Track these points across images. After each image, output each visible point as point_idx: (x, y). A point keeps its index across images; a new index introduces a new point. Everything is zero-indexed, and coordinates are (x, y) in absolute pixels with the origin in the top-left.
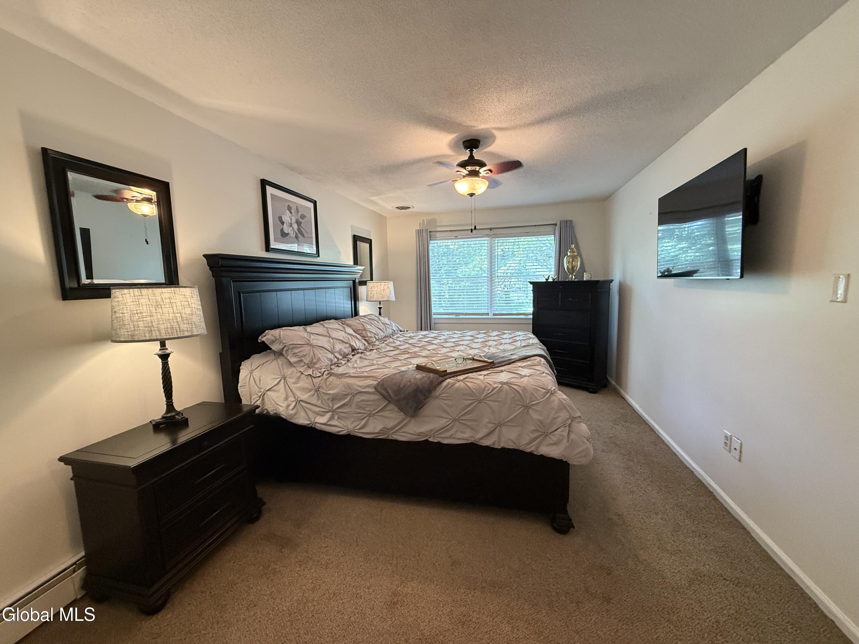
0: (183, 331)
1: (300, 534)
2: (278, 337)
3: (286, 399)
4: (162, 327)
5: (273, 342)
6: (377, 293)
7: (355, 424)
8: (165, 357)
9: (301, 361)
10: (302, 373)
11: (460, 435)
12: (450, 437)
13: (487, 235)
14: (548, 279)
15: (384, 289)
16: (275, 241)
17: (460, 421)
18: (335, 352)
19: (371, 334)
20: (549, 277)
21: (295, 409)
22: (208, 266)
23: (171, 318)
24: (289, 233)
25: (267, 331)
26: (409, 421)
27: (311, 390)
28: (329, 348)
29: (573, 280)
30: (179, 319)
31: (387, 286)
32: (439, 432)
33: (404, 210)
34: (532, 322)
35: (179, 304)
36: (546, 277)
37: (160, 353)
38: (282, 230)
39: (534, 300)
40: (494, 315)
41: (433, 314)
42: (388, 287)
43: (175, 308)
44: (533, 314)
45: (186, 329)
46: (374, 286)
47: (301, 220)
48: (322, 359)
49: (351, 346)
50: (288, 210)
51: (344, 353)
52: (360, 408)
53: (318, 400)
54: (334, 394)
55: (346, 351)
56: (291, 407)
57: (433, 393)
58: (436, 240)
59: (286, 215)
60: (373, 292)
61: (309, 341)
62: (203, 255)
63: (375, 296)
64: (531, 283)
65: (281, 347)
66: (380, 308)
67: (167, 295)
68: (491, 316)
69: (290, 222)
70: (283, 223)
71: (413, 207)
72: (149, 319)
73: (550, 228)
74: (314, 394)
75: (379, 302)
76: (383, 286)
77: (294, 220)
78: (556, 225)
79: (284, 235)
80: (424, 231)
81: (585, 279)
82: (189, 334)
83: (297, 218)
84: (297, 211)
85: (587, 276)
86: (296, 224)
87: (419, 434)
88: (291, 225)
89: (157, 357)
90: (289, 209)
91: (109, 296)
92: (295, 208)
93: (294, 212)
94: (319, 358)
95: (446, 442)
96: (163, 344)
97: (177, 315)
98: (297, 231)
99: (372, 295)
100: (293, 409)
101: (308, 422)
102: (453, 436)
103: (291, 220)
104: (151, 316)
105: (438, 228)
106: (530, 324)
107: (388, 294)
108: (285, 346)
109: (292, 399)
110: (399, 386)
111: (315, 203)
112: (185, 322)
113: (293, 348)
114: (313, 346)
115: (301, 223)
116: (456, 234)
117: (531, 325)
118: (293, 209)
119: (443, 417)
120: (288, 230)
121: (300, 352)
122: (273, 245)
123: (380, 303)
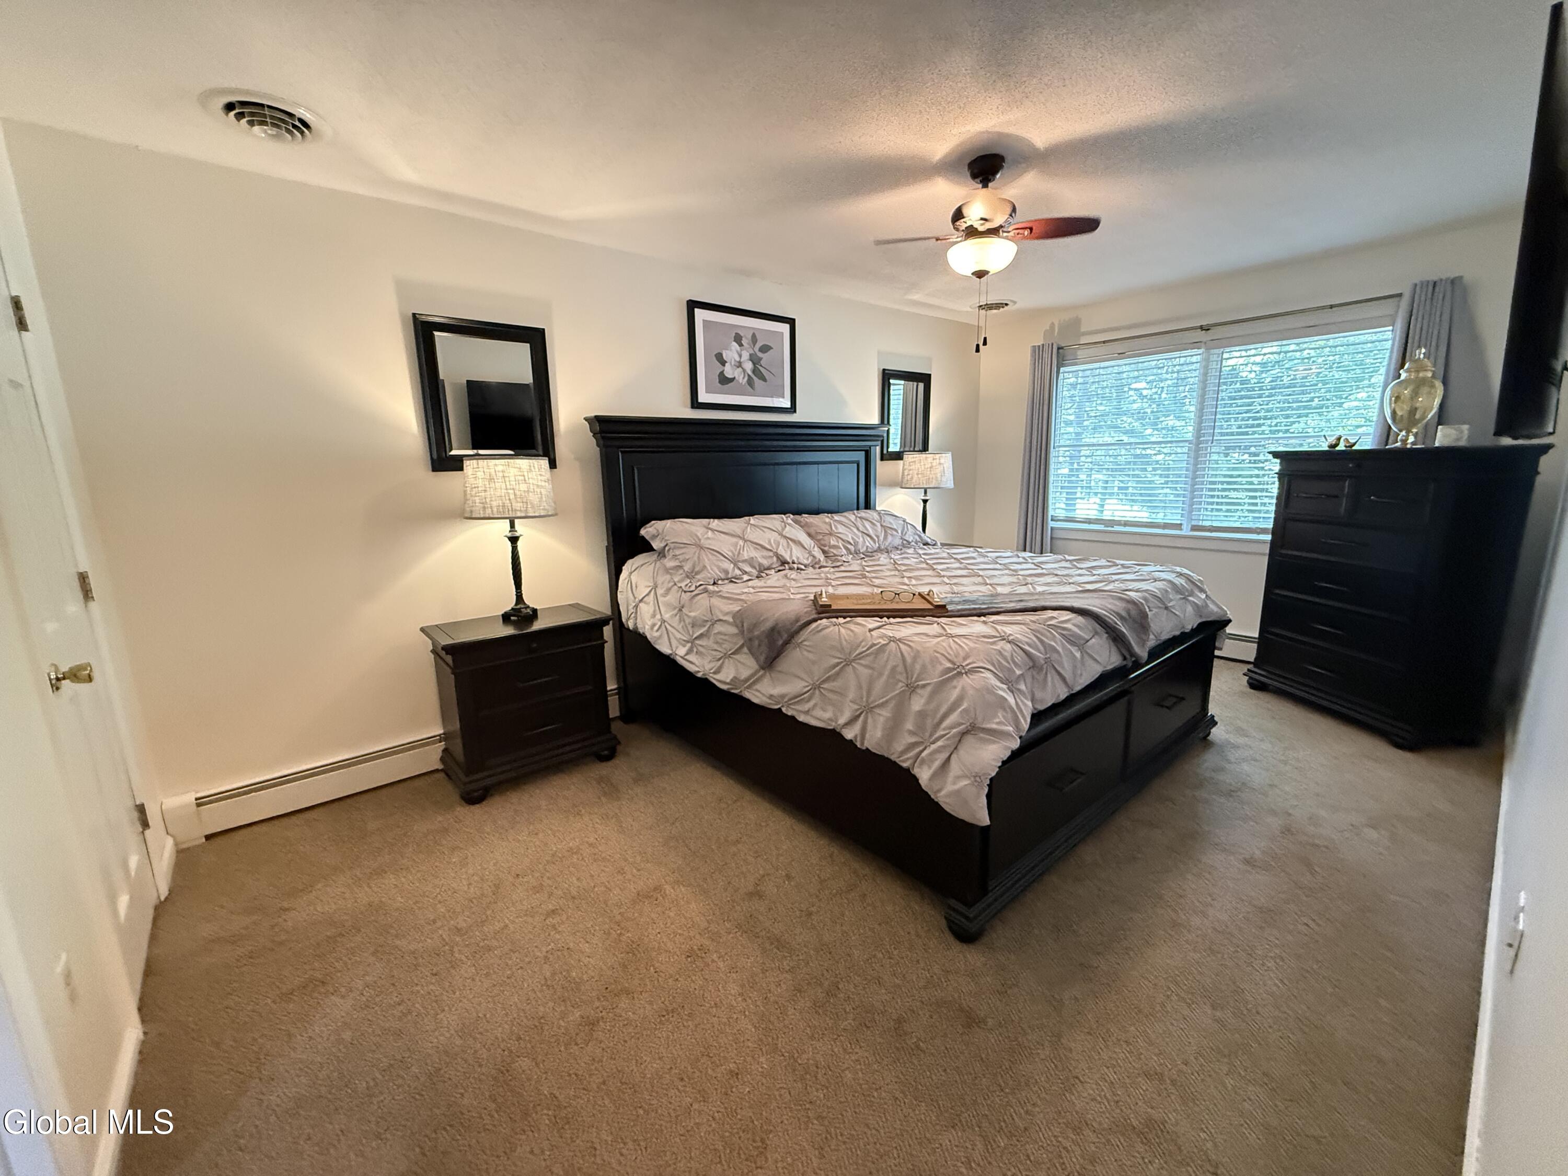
0: (516, 510)
1: (632, 789)
2: (660, 531)
3: (654, 616)
4: (494, 504)
5: (654, 537)
6: (918, 474)
7: (712, 665)
8: (514, 540)
9: (681, 567)
10: (675, 584)
11: (818, 713)
12: (807, 713)
13: (1196, 344)
14: (1337, 445)
15: (931, 468)
16: (708, 391)
17: (822, 690)
18: (739, 561)
19: (838, 542)
20: (1339, 439)
21: (660, 631)
22: (591, 431)
23: (503, 495)
24: (734, 378)
25: (653, 522)
26: (762, 676)
27: (675, 608)
28: (730, 554)
29: (1409, 446)
30: (512, 497)
31: (938, 461)
32: (796, 700)
33: (995, 311)
34: (1268, 551)
35: (512, 479)
36: (1332, 440)
37: (509, 535)
38: (722, 373)
39: (1278, 498)
40: (1195, 528)
41: (1050, 518)
42: (940, 464)
43: (508, 483)
44: (1274, 532)
45: (519, 509)
46: (914, 462)
47: (760, 355)
48: (709, 568)
49: (778, 556)
50: (735, 341)
51: (760, 565)
52: (717, 643)
53: (680, 622)
54: (695, 617)
55: (766, 563)
56: (656, 628)
57: (796, 639)
58: (1076, 364)
59: (731, 350)
60: (911, 472)
61: (700, 540)
62: (584, 419)
63: (915, 479)
64: (1276, 455)
65: (662, 545)
66: (925, 501)
67: (500, 468)
68: (1186, 531)
69: (738, 359)
70: (723, 363)
71: (1015, 303)
72: (483, 494)
73: (1386, 308)
74: (676, 615)
75: (923, 490)
76: (930, 460)
77: (746, 355)
78: (1400, 295)
79: (724, 380)
80: (1046, 348)
81: (1437, 444)
82: (523, 515)
83: (752, 352)
84: (754, 339)
85: (1444, 436)
86: (751, 363)
87: (771, 697)
88: (739, 365)
89: (507, 539)
90: (738, 339)
91: (461, 469)
92: (750, 336)
93: (748, 344)
94: (705, 567)
95: (801, 718)
96: (512, 525)
97: (510, 491)
98: (750, 373)
99: (909, 477)
100: (657, 631)
101: (670, 652)
102: (811, 713)
103: (740, 356)
104: (485, 491)
105: (1082, 338)
106: (1264, 554)
107: (939, 475)
108: (667, 545)
109: (658, 616)
110: (759, 618)
111: (791, 322)
112: (519, 500)
113: (675, 548)
114: (702, 548)
115: (761, 359)
116: (1119, 348)
117: (1266, 559)
118: (746, 338)
119: (799, 677)
120: (733, 373)
121: (683, 554)
122: (703, 397)
123: (926, 492)
